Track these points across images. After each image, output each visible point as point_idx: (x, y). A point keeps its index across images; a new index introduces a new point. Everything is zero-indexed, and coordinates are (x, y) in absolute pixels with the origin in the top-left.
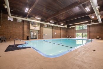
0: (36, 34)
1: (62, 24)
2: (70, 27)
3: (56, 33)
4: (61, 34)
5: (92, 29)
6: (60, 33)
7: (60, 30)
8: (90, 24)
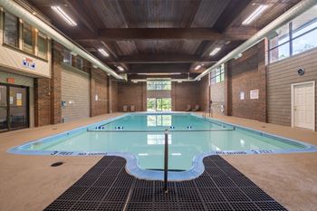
0: (19, 96)
1: (121, 69)
2: (135, 81)
3: (99, 97)
4: (111, 100)
5: (179, 91)
6: (108, 99)
7: (108, 86)
8: (180, 81)
